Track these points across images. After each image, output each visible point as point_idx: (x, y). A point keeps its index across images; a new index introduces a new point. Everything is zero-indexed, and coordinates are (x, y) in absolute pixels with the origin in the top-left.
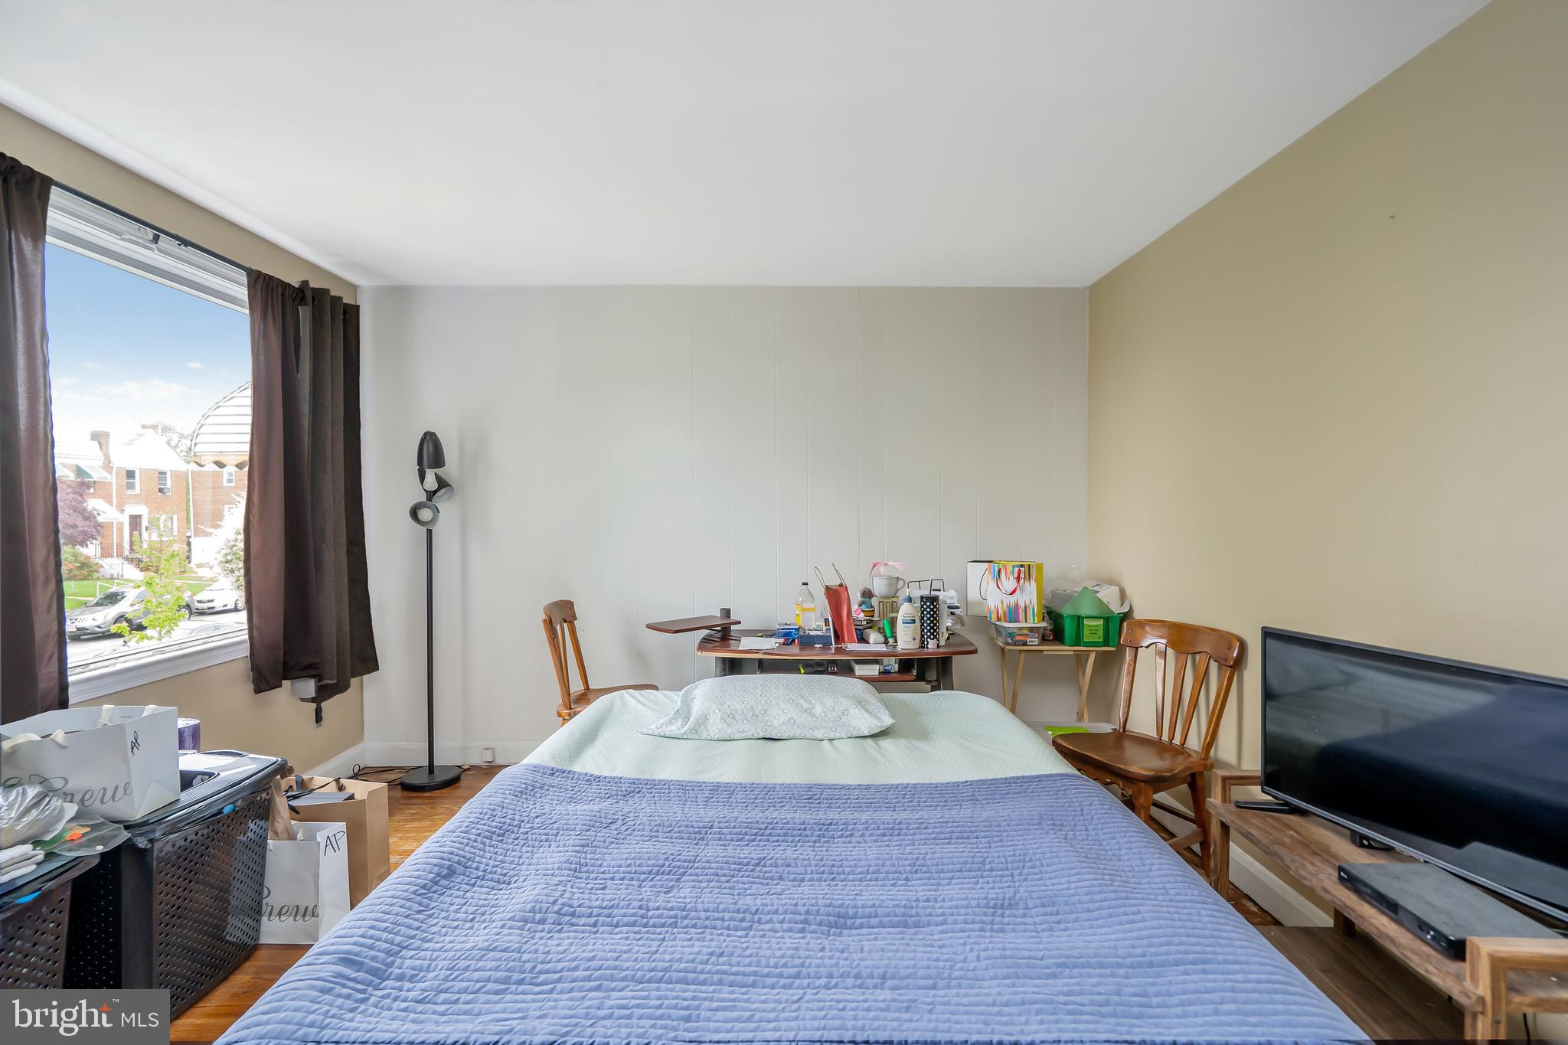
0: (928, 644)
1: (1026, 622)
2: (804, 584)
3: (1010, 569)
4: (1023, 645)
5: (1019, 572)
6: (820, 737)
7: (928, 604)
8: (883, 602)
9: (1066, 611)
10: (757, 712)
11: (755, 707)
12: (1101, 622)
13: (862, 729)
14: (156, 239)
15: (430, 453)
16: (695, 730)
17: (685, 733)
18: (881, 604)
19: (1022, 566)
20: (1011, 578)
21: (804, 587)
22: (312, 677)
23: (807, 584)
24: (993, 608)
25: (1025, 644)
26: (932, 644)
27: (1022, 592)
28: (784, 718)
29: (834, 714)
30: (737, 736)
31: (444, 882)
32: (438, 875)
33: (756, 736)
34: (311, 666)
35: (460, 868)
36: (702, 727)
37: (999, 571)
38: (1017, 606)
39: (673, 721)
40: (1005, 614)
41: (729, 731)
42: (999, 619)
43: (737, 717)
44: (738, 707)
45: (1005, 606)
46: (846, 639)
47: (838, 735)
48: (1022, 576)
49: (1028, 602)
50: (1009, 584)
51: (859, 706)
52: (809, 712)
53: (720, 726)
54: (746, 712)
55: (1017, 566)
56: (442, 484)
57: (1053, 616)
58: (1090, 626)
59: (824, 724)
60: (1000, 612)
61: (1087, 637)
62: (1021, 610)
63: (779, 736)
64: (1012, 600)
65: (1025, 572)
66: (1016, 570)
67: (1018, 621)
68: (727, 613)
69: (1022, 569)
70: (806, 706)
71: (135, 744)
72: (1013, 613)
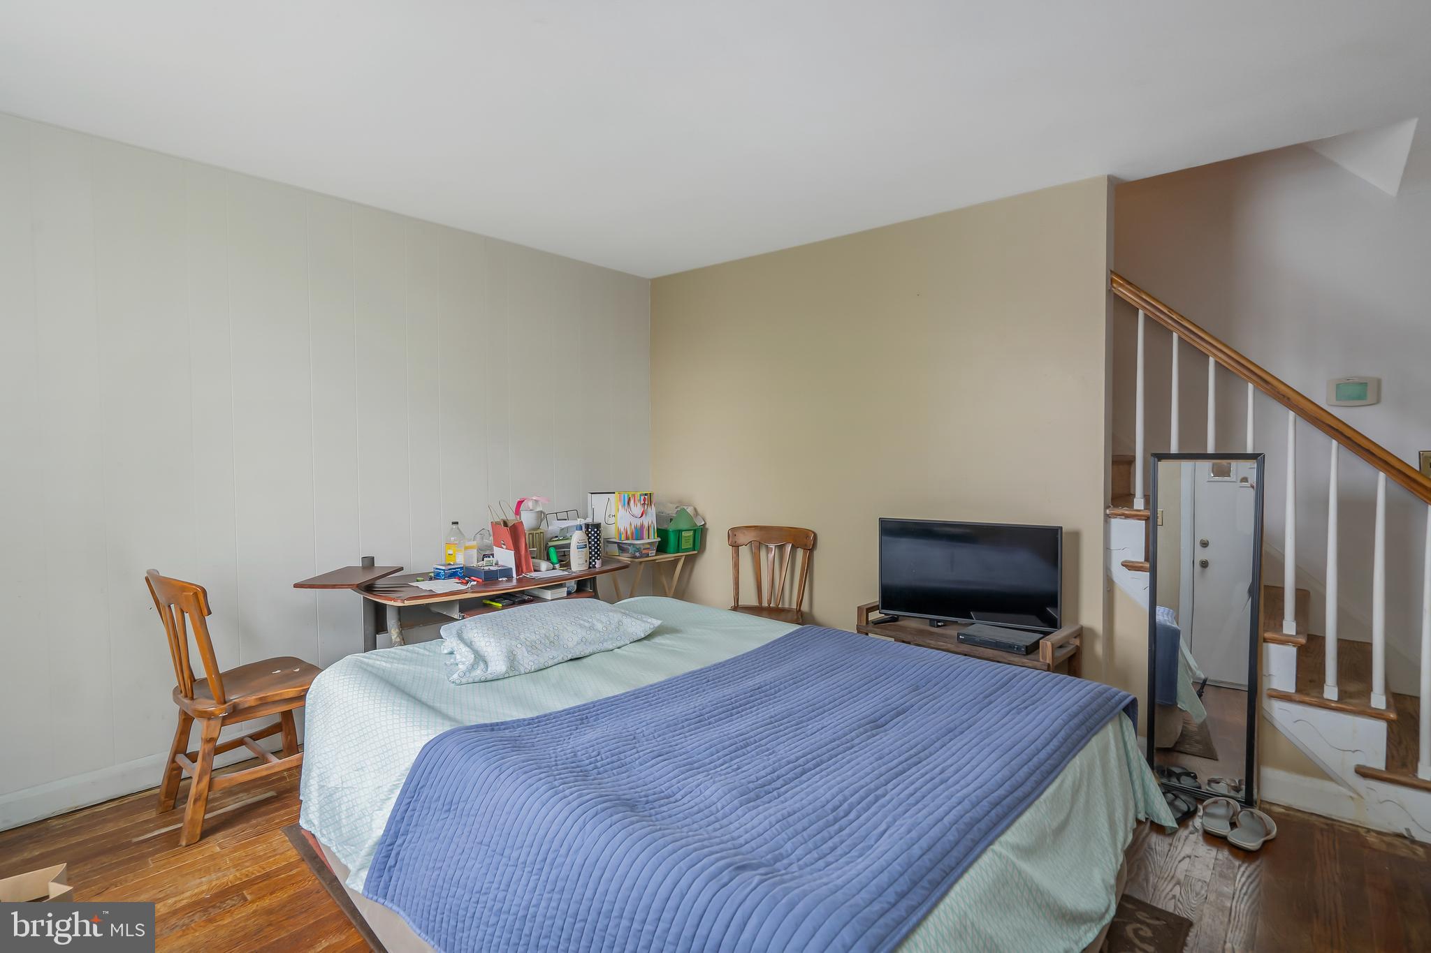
0: (595, 564)
1: (648, 538)
2: (454, 523)
3: (638, 497)
5: (644, 500)
7: (596, 530)
8: (532, 534)
9: (671, 527)
10: (552, 639)
11: (548, 635)
12: (691, 533)
13: (637, 633)
18: (531, 535)
19: (646, 495)
20: (639, 504)
21: (454, 526)
23: (457, 523)
24: (622, 530)
26: (598, 564)
27: (646, 516)
28: (576, 639)
29: (613, 626)
30: (550, 663)
37: (629, 500)
38: (642, 526)
39: (476, 666)
40: (632, 534)
41: (542, 661)
42: (627, 538)
43: (539, 646)
44: (533, 637)
45: (633, 527)
47: (623, 643)
48: (646, 502)
49: (650, 523)
50: (637, 510)
52: (592, 628)
53: (531, 658)
54: (543, 641)
57: (662, 533)
58: (686, 537)
60: (629, 533)
61: (684, 546)
62: (645, 530)
63: (581, 655)
64: (638, 522)
66: (642, 498)
67: (642, 539)
68: (369, 562)
69: (646, 497)
70: (587, 624)
72: (639, 532)
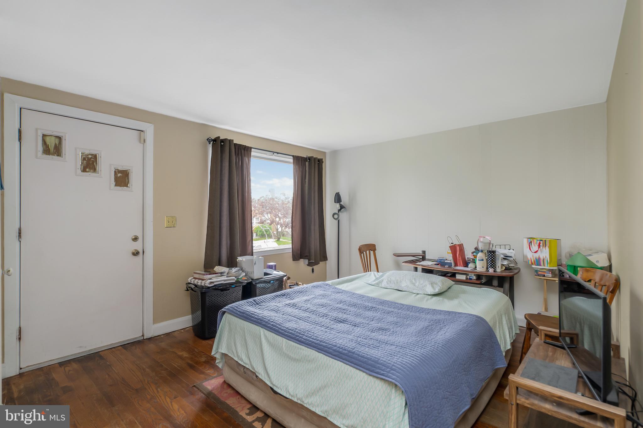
1: (544, 266)
3: (536, 241)
4: (543, 276)
5: (540, 243)
6: (414, 292)
10: (398, 282)
13: (429, 292)
14: (274, 154)
15: (338, 198)
16: (378, 284)
17: (374, 284)
19: (541, 240)
20: (536, 245)
22: (307, 259)
24: (529, 258)
25: (544, 276)
26: (491, 270)
27: (541, 252)
28: (406, 285)
29: (421, 286)
30: (389, 288)
31: (281, 296)
32: (281, 295)
33: (394, 288)
34: (307, 256)
35: (286, 295)
36: (380, 283)
37: (531, 242)
38: (539, 258)
39: (375, 281)
40: (534, 261)
41: (387, 286)
42: (532, 264)
43: (392, 282)
45: (534, 258)
46: (458, 265)
47: (420, 293)
48: (541, 244)
49: (544, 257)
50: (535, 248)
51: (430, 285)
53: (386, 284)
54: (395, 281)
55: (539, 240)
56: (342, 207)
59: (417, 288)
60: (532, 260)
62: (541, 261)
63: (401, 290)
64: (537, 255)
65: (542, 243)
67: (540, 265)
68: (424, 252)
69: (542, 242)
70: (414, 282)
71: (255, 264)
72: (538, 262)
